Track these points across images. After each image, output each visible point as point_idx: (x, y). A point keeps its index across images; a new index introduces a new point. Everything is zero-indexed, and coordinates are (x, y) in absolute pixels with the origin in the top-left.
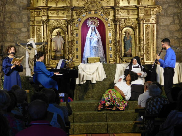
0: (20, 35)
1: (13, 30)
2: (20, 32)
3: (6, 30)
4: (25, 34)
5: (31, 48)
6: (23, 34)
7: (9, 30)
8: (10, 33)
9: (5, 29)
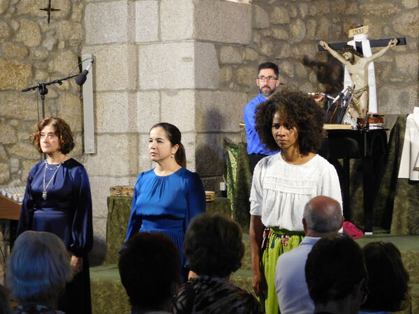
0: (398, 20)
1: (381, 6)
2: (399, 10)
3: (361, 7)
4: (412, 16)
5: (353, 58)
6: (407, 15)
7: (370, 5)
8: (373, 15)
9: (358, 5)
